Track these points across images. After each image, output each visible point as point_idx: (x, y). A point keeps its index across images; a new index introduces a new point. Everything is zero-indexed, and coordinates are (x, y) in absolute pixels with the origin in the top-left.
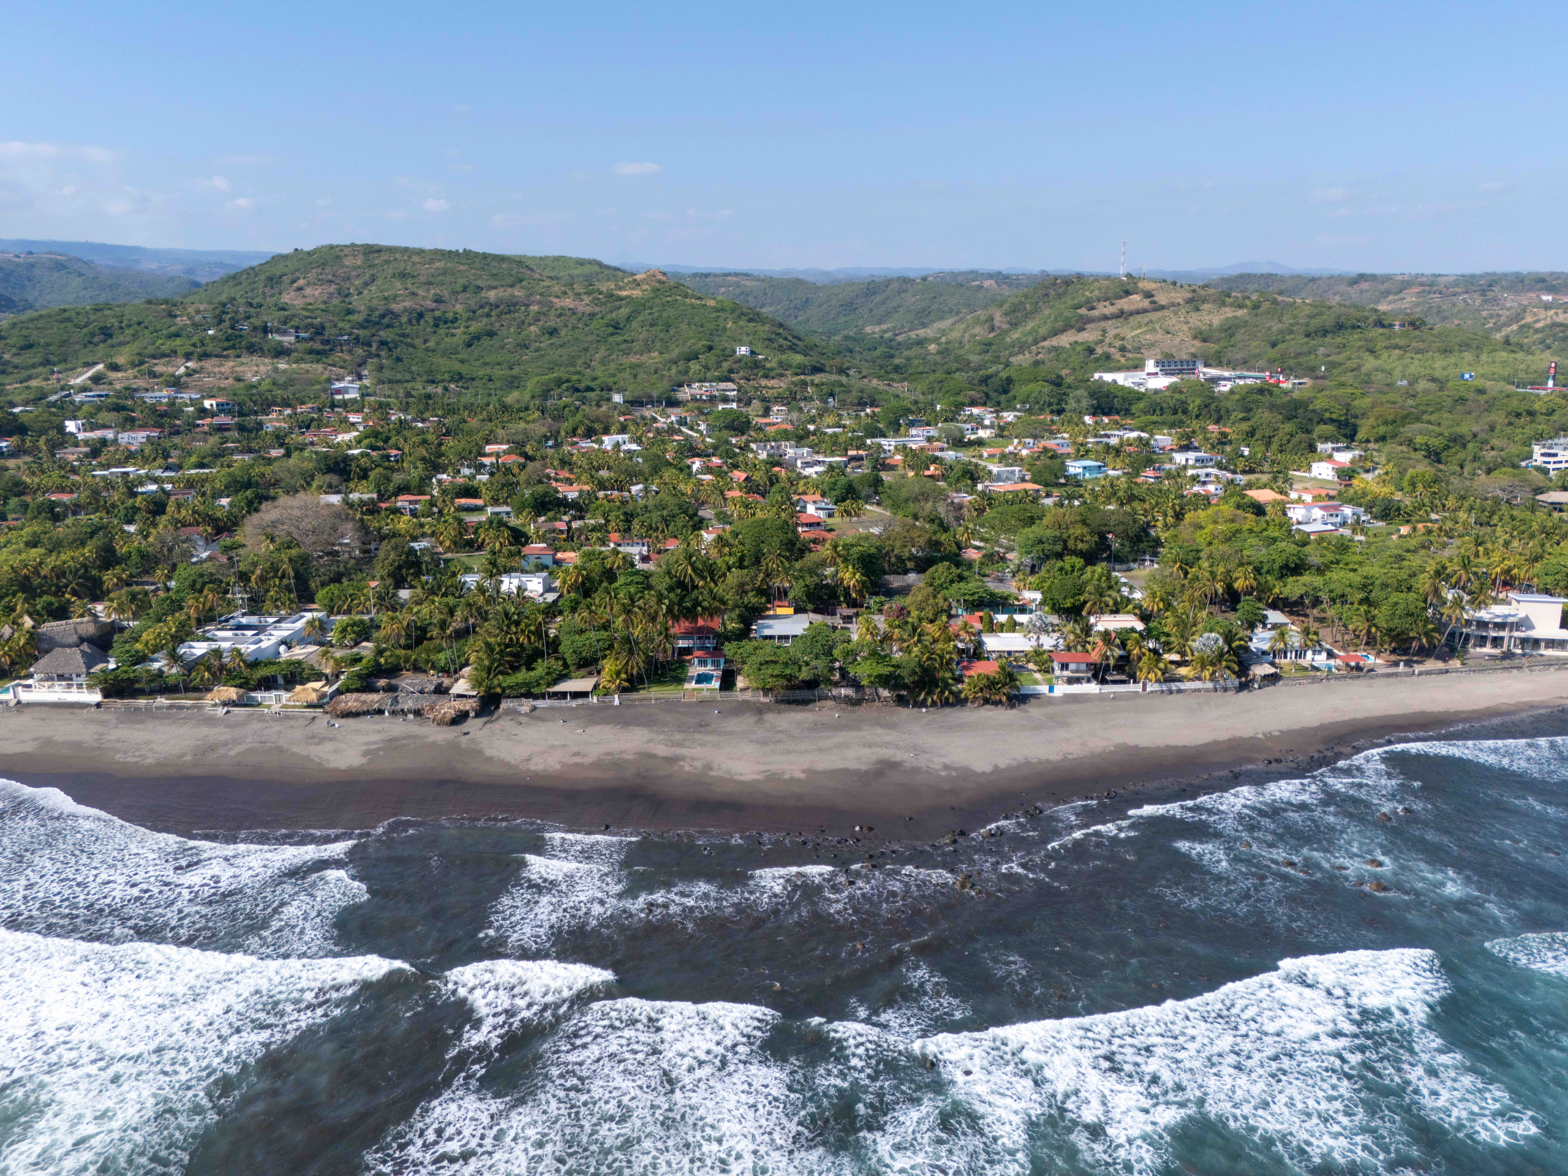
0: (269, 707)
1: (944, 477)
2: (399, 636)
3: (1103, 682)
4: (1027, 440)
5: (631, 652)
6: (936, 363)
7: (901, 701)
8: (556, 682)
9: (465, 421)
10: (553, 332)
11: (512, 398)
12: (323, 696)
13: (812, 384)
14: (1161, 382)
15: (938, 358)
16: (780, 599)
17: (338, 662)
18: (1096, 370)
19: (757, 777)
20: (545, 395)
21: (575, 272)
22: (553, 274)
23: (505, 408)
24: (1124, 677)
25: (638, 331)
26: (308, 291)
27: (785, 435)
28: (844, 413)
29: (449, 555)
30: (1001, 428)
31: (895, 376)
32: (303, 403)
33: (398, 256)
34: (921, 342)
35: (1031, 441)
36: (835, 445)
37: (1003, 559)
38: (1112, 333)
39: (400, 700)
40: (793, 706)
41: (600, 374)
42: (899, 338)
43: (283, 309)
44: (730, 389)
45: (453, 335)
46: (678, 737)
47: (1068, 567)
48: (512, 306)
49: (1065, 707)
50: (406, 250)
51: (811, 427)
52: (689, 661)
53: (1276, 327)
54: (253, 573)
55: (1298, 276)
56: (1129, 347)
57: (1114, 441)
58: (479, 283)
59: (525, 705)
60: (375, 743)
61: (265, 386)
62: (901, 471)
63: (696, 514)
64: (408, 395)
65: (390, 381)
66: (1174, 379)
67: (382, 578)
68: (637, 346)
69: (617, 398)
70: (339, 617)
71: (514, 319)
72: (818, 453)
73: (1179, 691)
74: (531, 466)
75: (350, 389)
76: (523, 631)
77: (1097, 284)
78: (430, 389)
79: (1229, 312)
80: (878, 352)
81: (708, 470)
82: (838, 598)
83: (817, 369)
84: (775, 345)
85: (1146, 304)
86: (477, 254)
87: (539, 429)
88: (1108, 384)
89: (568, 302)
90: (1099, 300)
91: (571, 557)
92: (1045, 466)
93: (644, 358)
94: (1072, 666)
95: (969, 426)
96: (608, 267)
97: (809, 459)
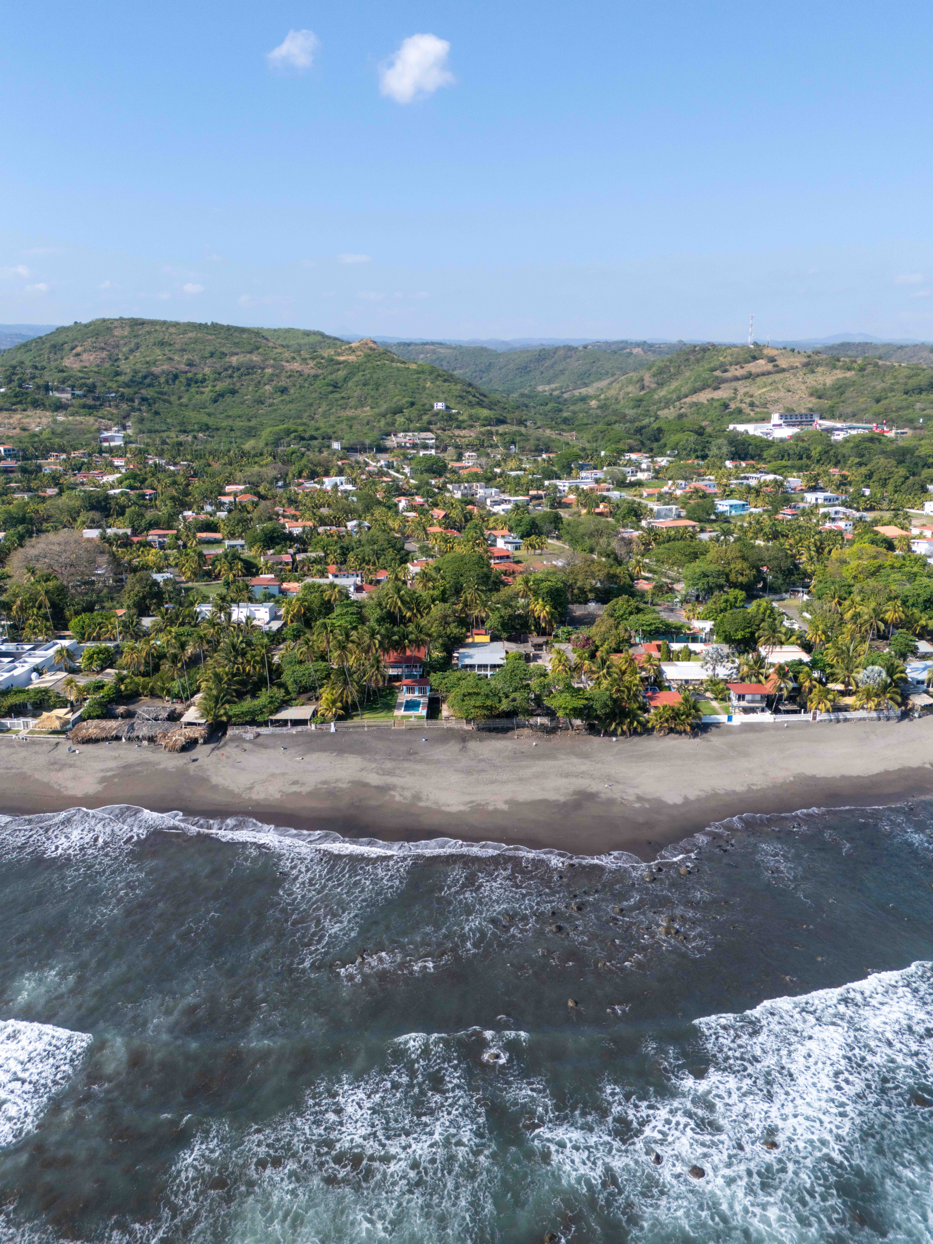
0: (17, 732)
1: (612, 514)
2: (139, 663)
3: (777, 711)
4: (680, 482)
5: (346, 683)
6: (597, 416)
7: (592, 729)
8: (277, 710)
9: (210, 465)
10: (284, 391)
11: (249, 445)
12: (67, 722)
13: (497, 433)
14: (786, 432)
15: (599, 412)
16: (477, 627)
17: (80, 691)
18: (731, 422)
19: (462, 808)
20: (277, 443)
21: (302, 342)
22: (284, 343)
23: (243, 454)
24: (795, 707)
25: (353, 389)
26: (85, 356)
27: (476, 478)
28: (524, 458)
29: (190, 584)
30: (657, 472)
31: (564, 427)
32: (75, 450)
33: (158, 328)
34: (584, 399)
35: (683, 482)
36: (518, 486)
37: (671, 590)
38: (742, 391)
39: (136, 727)
40: (493, 734)
41: (322, 425)
42: (565, 396)
43: (62, 371)
44: (429, 438)
45: (202, 393)
46: (388, 765)
47: (731, 599)
48: (250, 369)
49: (744, 736)
50: (165, 322)
51: (498, 470)
52: (398, 688)
53: (880, 386)
54: (14, 602)
55: (889, 345)
56: (757, 403)
57: (753, 483)
58: (224, 350)
59: (250, 732)
60: (111, 770)
61: (45, 435)
62: (574, 509)
63: (402, 549)
64: (164, 442)
65: (150, 431)
66: (796, 430)
67: (129, 607)
68: (352, 402)
69: (336, 445)
70: (88, 644)
71: (252, 380)
72: (504, 492)
73: (846, 720)
74: (263, 503)
75: (115, 437)
76: (248, 662)
77: (729, 351)
78: (182, 438)
79: (839, 374)
80: (548, 407)
81: (412, 508)
82: (528, 627)
83: (501, 422)
84: (466, 401)
85: (770, 367)
86: (222, 327)
87: (271, 472)
88: (742, 434)
89: (296, 366)
90: (731, 365)
91: (294, 587)
92: (698, 505)
93: (359, 411)
94: (748, 697)
95: (629, 469)
96: (329, 337)
97: (496, 498)
